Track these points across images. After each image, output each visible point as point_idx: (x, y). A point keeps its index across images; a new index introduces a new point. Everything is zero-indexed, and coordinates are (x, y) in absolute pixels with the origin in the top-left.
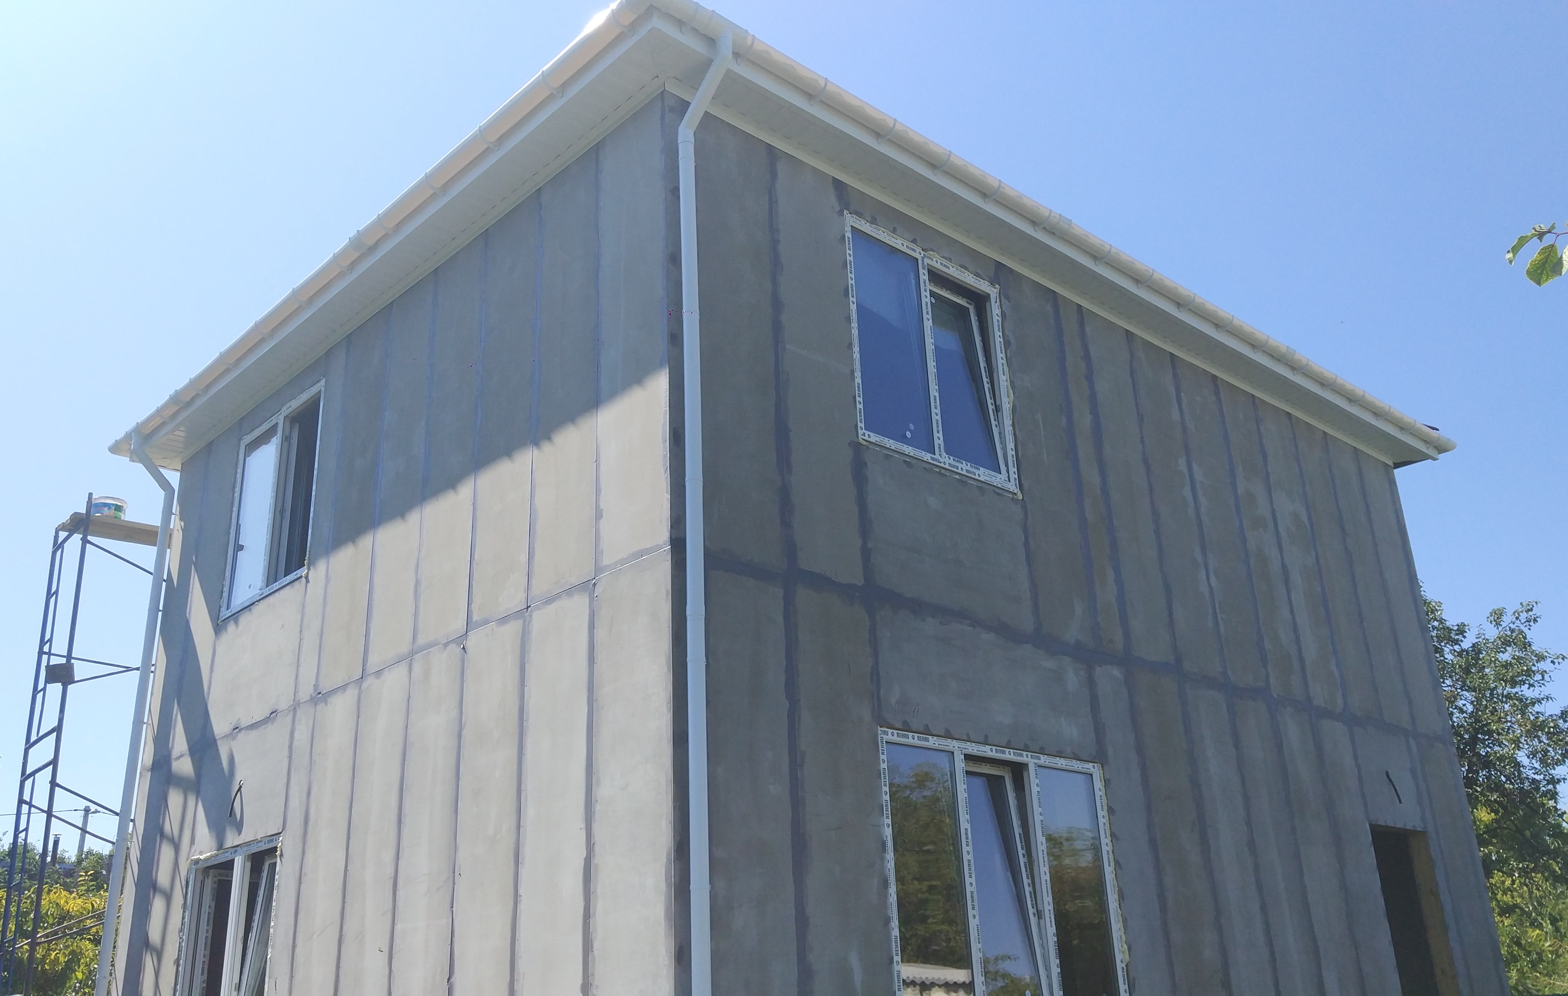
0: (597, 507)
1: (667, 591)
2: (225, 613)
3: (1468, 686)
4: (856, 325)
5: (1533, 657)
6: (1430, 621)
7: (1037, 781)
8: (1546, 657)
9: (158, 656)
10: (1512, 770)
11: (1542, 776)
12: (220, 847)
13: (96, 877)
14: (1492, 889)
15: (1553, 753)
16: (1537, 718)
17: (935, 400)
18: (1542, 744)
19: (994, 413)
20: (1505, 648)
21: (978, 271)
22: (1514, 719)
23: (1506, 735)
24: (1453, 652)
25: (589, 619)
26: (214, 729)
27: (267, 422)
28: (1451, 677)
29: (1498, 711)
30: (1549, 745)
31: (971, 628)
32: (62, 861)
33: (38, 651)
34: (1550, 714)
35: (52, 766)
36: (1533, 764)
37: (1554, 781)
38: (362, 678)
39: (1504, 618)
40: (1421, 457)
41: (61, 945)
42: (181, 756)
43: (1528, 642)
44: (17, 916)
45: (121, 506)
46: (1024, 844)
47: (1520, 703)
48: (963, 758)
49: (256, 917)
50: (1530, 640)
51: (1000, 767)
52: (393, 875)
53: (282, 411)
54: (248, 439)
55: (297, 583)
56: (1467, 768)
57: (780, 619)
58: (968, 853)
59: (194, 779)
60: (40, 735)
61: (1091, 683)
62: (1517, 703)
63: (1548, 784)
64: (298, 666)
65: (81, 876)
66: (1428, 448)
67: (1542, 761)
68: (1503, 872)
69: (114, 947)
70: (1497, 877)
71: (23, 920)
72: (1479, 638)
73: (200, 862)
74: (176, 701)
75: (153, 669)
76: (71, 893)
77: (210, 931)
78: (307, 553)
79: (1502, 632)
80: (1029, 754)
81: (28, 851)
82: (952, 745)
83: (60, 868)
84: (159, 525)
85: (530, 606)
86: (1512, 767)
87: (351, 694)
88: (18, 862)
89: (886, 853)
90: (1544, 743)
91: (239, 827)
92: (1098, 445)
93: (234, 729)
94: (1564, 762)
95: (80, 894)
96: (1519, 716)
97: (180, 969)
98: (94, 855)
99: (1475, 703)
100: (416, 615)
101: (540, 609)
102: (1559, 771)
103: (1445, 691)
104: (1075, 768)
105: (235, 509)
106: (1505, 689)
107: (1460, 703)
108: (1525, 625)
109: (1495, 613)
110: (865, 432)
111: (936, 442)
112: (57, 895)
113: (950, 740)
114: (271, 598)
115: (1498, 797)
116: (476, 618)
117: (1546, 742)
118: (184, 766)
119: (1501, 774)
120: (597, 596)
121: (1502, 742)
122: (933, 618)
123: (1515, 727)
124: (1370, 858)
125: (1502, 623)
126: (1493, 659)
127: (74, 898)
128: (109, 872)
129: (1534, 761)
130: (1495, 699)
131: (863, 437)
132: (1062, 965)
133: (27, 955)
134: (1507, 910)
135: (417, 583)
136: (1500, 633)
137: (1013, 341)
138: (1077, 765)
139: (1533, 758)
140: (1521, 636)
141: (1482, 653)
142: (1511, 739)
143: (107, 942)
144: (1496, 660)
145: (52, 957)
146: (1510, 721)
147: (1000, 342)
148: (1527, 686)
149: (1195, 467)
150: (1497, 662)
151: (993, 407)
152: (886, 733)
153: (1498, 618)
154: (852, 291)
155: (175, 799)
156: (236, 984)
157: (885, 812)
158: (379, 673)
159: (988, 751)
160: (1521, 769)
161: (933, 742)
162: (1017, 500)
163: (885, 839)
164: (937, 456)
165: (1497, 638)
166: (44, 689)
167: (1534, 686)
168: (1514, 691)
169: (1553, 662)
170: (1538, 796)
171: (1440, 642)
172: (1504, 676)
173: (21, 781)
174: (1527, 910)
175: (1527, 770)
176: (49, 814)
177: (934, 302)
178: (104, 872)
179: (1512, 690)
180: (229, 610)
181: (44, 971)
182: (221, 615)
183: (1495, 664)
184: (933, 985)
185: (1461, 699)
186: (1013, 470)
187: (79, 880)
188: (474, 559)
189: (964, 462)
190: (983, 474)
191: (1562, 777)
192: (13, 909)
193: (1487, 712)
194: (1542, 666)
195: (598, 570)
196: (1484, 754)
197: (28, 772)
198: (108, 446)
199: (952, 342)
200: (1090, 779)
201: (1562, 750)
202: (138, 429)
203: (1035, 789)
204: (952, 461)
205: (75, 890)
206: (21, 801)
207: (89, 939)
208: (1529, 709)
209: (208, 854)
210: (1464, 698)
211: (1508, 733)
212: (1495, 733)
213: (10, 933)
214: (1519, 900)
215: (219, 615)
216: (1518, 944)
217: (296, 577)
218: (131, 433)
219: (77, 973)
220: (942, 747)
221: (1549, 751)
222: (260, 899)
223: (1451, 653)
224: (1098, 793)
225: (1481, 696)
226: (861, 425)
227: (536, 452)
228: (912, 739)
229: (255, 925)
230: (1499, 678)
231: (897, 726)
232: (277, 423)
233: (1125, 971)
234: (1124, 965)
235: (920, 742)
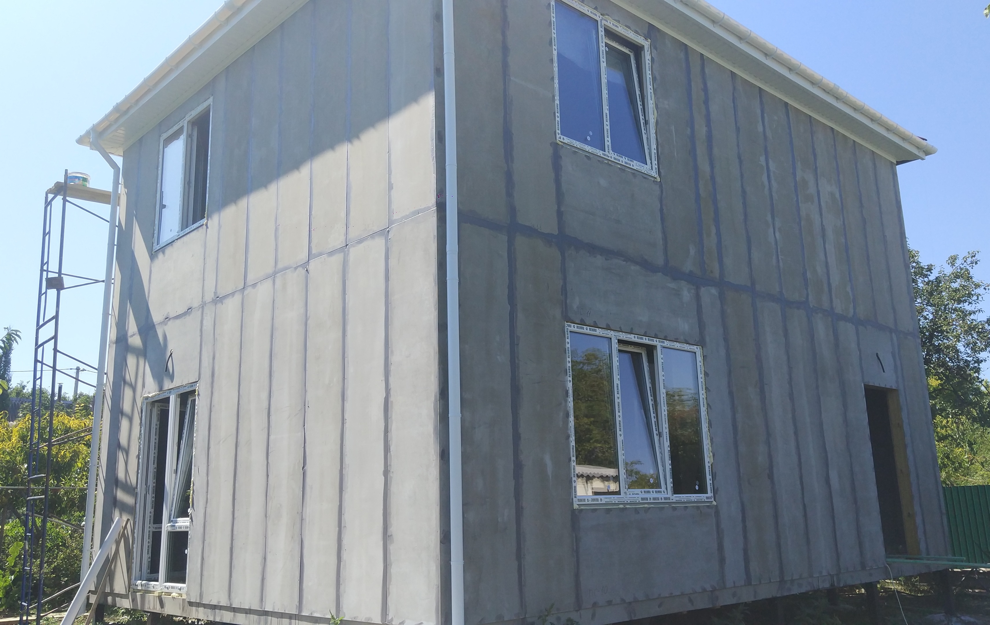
0: (389, 182)
1: (434, 236)
2: (156, 247)
3: (931, 303)
4: (557, 65)
5: (973, 286)
6: (911, 263)
7: (662, 356)
8: (981, 285)
9: (116, 273)
10: (954, 354)
11: (972, 358)
12: (161, 389)
13: (86, 408)
14: (936, 426)
15: (980, 344)
16: (972, 323)
17: (606, 116)
18: (974, 339)
19: (644, 125)
20: (956, 280)
21: (637, 30)
22: (958, 324)
23: (952, 333)
24: (923, 282)
25: (385, 253)
26: (153, 318)
27: (176, 125)
28: (921, 297)
29: (948, 319)
30: (978, 340)
31: (625, 263)
32: (65, 398)
33: (40, 269)
34: (980, 320)
35: (54, 340)
36: (966, 351)
37: (979, 361)
38: (244, 288)
39: (957, 261)
40: (915, 158)
41: (67, 447)
42: (134, 335)
43: (971, 276)
44: (39, 429)
45: (86, 178)
46: (652, 393)
47: (962, 314)
48: (617, 342)
49: (185, 431)
50: (972, 275)
51: (639, 348)
52: (267, 407)
53: (186, 117)
54: (165, 136)
55: (200, 229)
56: (926, 353)
57: (505, 255)
58: (618, 399)
59: (143, 349)
60: (45, 321)
61: (698, 297)
62: (961, 314)
63: (975, 363)
64: (204, 280)
65: (77, 407)
66: (919, 152)
67: (972, 349)
68: (942, 416)
69: (99, 449)
70: (938, 418)
71: (43, 432)
72: (940, 273)
73: (149, 399)
74: (128, 301)
75: (113, 281)
76: (71, 417)
77: (157, 439)
78: (206, 210)
79: (955, 270)
80: (658, 340)
81: (44, 393)
82: (611, 334)
83: (63, 403)
84: (112, 191)
85: (348, 245)
86: (954, 353)
87: (238, 298)
88: (37, 400)
89: (568, 397)
90: (975, 338)
91: (172, 378)
92: (710, 148)
93: (166, 319)
94: (986, 349)
95: (77, 417)
96: (961, 321)
97: (140, 461)
98: (84, 396)
99: (934, 313)
100: (276, 250)
101: (354, 247)
102: (982, 355)
103: (916, 306)
104: (686, 349)
105: (159, 181)
106: (953, 305)
107: (925, 314)
108: (969, 265)
109: (952, 258)
110: (561, 136)
111: (606, 143)
112: (62, 417)
113: (609, 331)
114: (185, 238)
115: (943, 370)
116: (314, 251)
117: (976, 337)
118: (136, 341)
119: (947, 357)
120: (390, 239)
121: (949, 337)
122: (601, 256)
123: (958, 328)
124: (863, 404)
125: (955, 264)
126: (948, 287)
127: (73, 420)
128: (93, 406)
129: (967, 349)
130: (947, 311)
131: (559, 139)
132: (672, 464)
133: (47, 452)
134: (942, 438)
135: (276, 230)
136: (954, 270)
137: (658, 77)
138: (686, 347)
139: (967, 347)
140: (967, 273)
141: (941, 283)
142: (955, 336)
143: (95, 446)
144: (949, 287)
145: (62, 454)
146: (955, 325)
147: (650, 78)
148: (967, 303)
149: (771, 163)
150: (950, 288)
151: (644, 121)
152: (570, 326)
153: (953, 261)
154: (555, 42)
155: (131, 361)
156: (174, 470)
157: (568, 373)
158: (254, 285)
159: (632, 338)
160: (959, 353)
161: (599, 332)
162: (656, 181)
163: (568, 389)
164: (606, 153)
165: (951, 273)
166: (46, 293)
167: (972, 304)
168: (959, 306)
169: (985, 289)
170: (968, 370)
171: (916, 275)
172: (954, 297)
173: (35, 349)
174: (955, 437)
175: (963, 355)
176: (54, 368)
177: (607, 50)
178: (91, 406)
179: (958, 306)
180: (159, 245)
181: (57, 462)
182: (154, 248)
183: (949, 289)
184: (594, 477)
185: (926, 311)
186: (655, 162)
187: (75, 409)
188: (312, 215)
189: (624, 157)
190: (636, 165)
191: (984, 359)
192: (36, 425)
193: (941, 319)
194: (978, 291)
195: (391, 222)
196: (937, 344)
197: (39, 343)
198: (76, 139)
199: (619, 78)
200: (694, 356)
201: (985, 343)
202: (94, 128)
203: (660, 361)
204: (616, 156)
205: (73, 415)
206: (36, 361)
207: (83, 444)
208: (967, 317)
209: (154, 394)
210: (928, 311)
211: (953, 332)
212: (945, 331)
213: (35, 440)
214: (950, 432)
215: (152, 248)
216: (948, 457)
217: (200, 225)
218: (89, 131)
219: (78, 463)
220: (604, 335)
221: (977, 343)
222: (186, 421)
223: (922, 283)
224: (699, 364)
225: (938, 309)
226: (558, 131)
227: (350, 145)
228: (586, 330)
229: (184, 436)
230: (951, 298)
231: (577, 322)
232: (183, 126)
233: (710, 468)
234: (710, 465)
235: (591, 332)
